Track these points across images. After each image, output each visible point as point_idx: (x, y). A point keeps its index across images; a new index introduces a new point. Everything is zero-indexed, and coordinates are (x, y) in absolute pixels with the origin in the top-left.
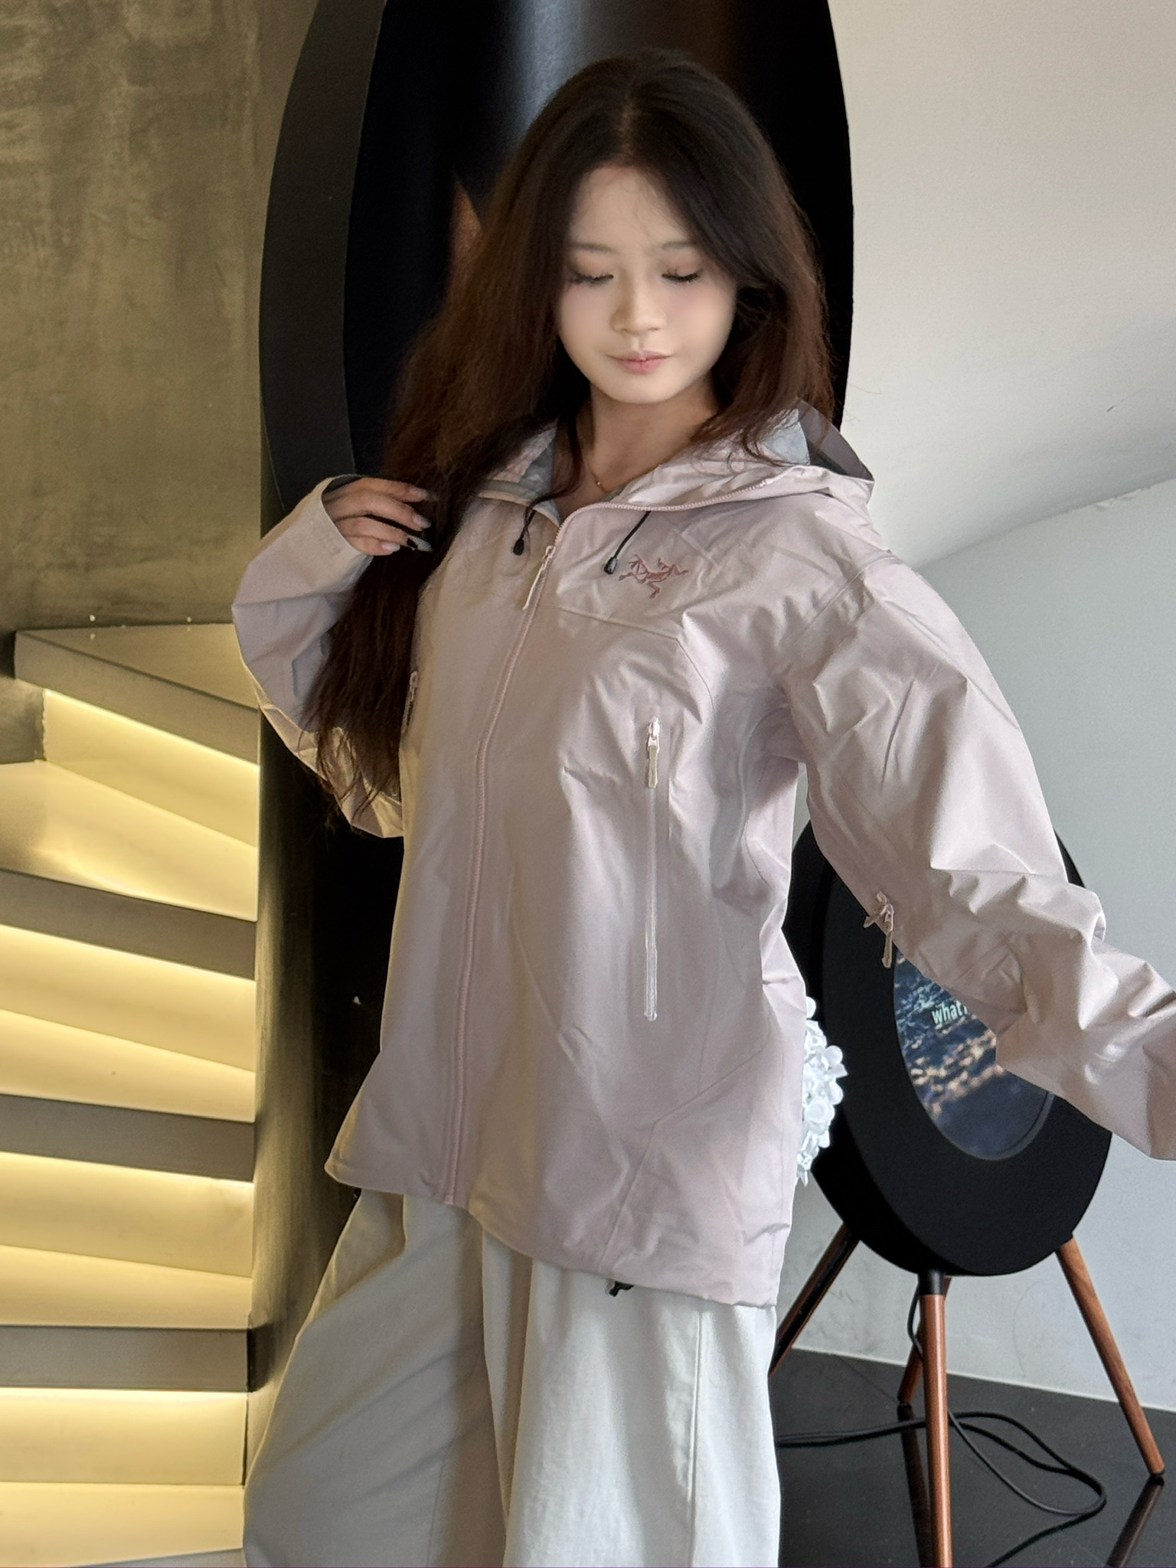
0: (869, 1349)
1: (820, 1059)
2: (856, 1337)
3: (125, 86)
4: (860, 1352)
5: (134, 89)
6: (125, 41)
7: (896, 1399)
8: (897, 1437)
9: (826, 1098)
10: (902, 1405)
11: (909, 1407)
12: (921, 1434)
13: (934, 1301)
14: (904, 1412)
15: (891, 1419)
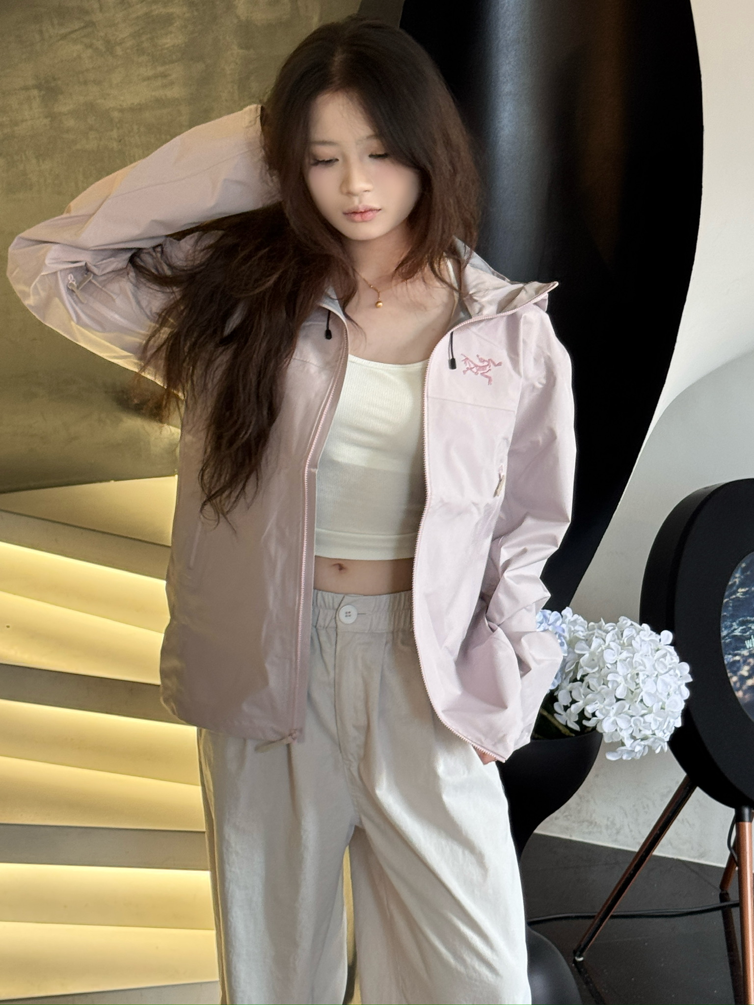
0: (702, 856)
1: (675, 671)
2: (692, 849)
3: (236, 50)
4: (695, 858)
5: (241, 51)
6: (235, 21)
7: (719, 888)
8: (720, 912)
9: (679, 696)
10: (723, 892)
11: (727, 894)
12: (735, 912)
13: (745, 826)
14: (724, 897)
15: (716, 902)
